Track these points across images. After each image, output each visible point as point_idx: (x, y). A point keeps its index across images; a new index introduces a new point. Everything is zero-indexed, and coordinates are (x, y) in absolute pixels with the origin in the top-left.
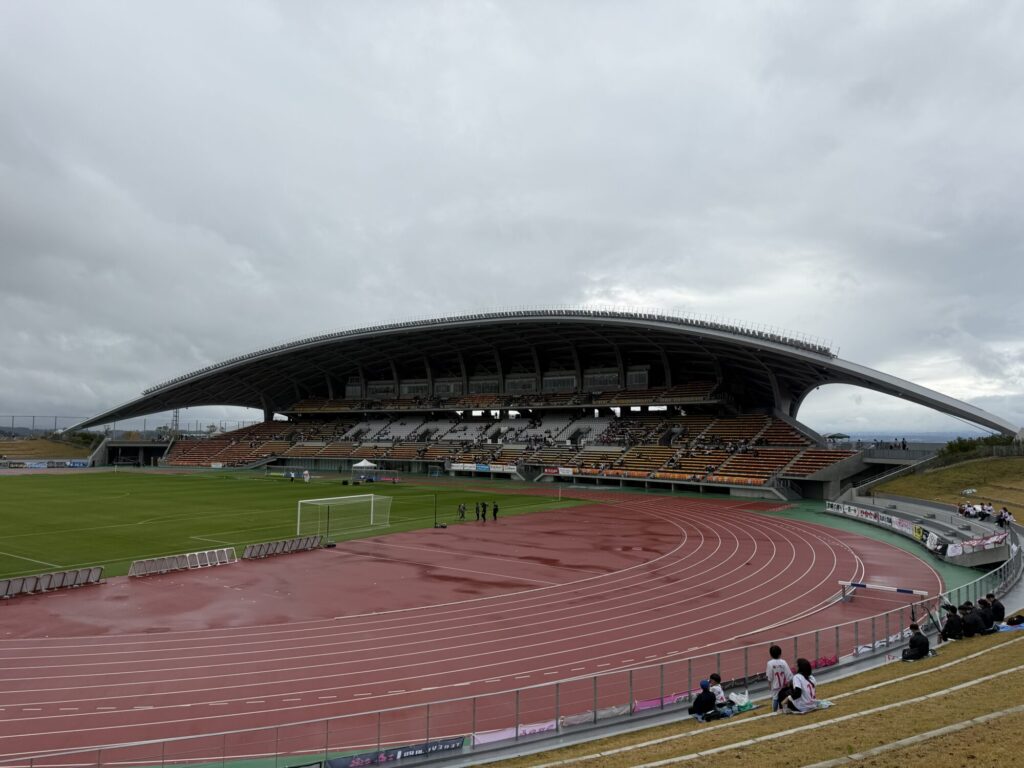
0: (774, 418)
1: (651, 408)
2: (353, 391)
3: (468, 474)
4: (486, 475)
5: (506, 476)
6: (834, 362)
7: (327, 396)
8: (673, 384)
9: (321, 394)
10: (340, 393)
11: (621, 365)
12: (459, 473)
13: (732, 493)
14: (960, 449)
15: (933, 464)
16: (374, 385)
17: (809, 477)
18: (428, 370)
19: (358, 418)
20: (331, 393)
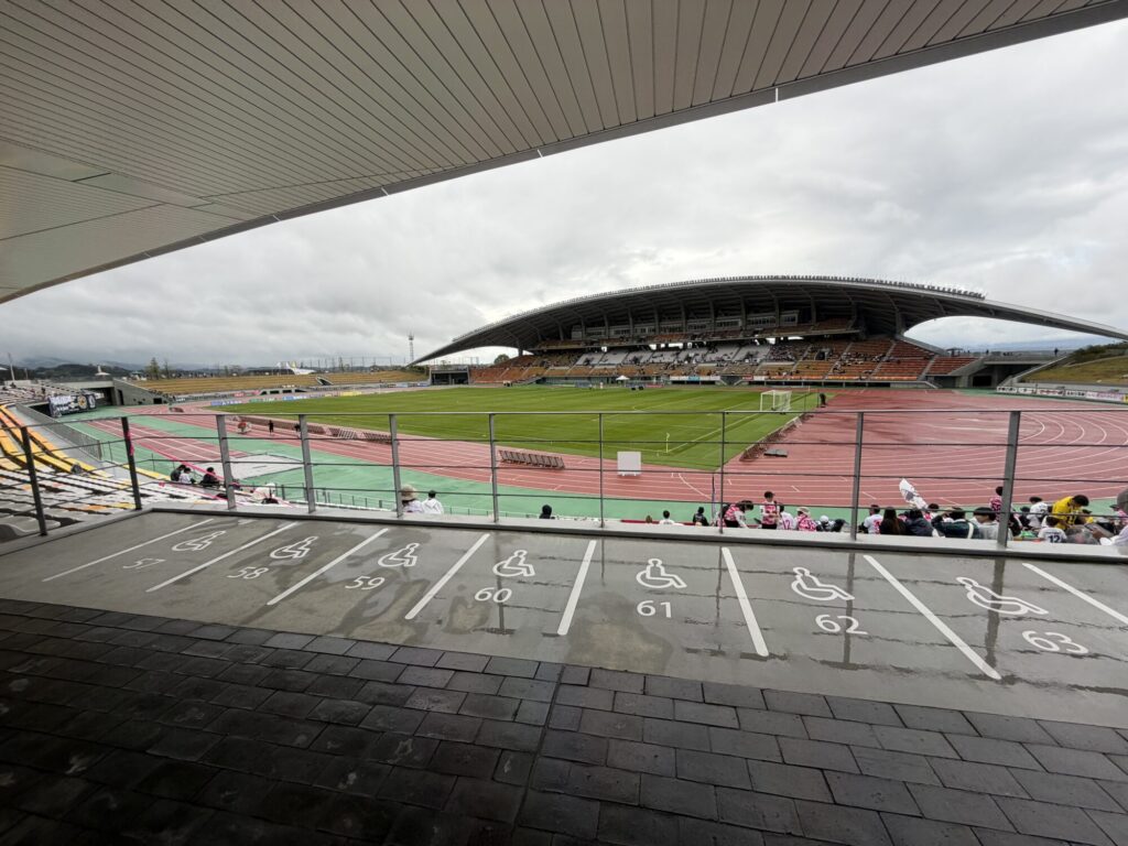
0: (896, 340)
1: (790, 338)
2: (577, 334)
3: (682, 382)
4: (697, 383)
5: (712, 383)
6: (985, 302)
7: (559, 338)
8: (818, 321)
9: (555, 337)
10: (568, 336)
11: (778, 311)
12: (674, 382)
13: (892, 386)
14: (1093, 353)
15: (1065, 362)
16: (590, 330)
17: (949, 374)
18: (631, 319)
19: (582, 352)
20: (562, 337)
